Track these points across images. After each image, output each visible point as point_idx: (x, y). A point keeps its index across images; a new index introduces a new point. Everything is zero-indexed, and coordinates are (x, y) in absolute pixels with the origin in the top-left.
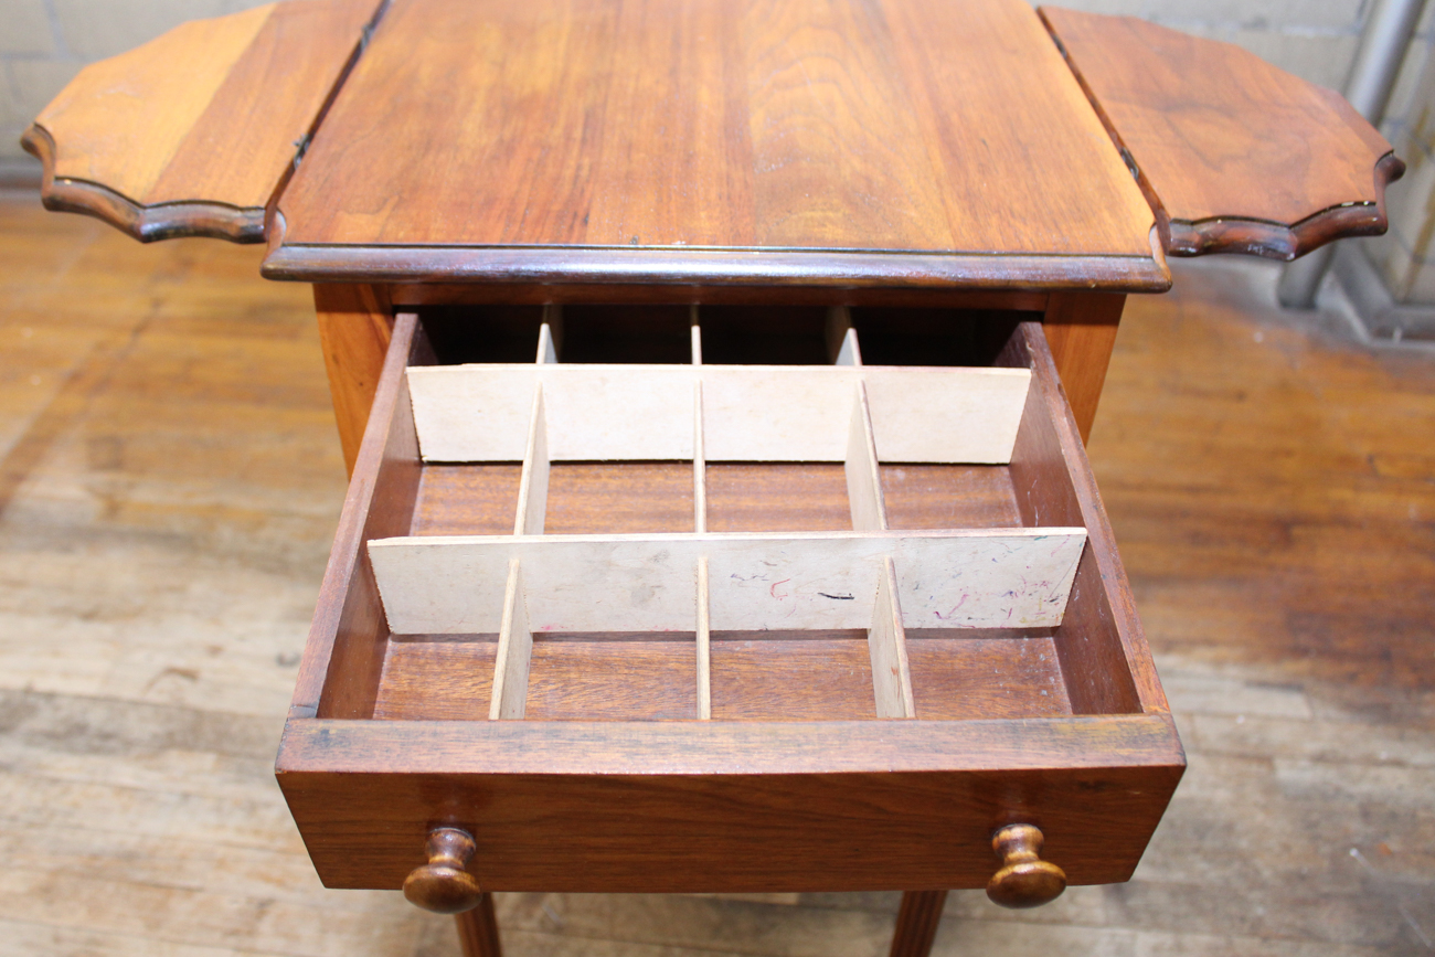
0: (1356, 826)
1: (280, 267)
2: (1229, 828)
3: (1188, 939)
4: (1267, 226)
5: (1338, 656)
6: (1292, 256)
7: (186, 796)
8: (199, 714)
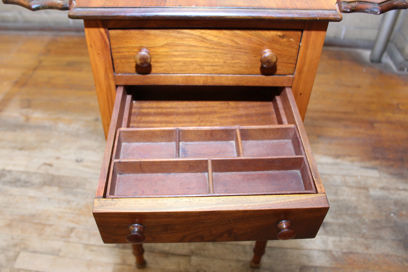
0: (393, 207)
1: (74, 14)
2: (356, 208)
3: (344, 239)
4: (371, 4)
5: (388, 160)
6: (379, 13)
7: (49, 199)
8: (53, 176)
